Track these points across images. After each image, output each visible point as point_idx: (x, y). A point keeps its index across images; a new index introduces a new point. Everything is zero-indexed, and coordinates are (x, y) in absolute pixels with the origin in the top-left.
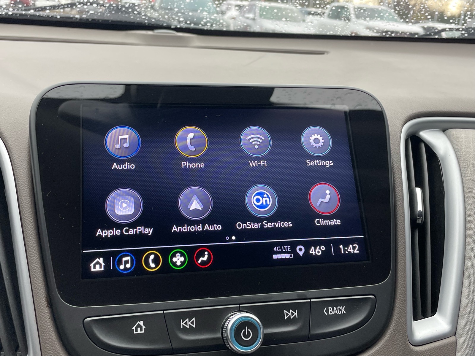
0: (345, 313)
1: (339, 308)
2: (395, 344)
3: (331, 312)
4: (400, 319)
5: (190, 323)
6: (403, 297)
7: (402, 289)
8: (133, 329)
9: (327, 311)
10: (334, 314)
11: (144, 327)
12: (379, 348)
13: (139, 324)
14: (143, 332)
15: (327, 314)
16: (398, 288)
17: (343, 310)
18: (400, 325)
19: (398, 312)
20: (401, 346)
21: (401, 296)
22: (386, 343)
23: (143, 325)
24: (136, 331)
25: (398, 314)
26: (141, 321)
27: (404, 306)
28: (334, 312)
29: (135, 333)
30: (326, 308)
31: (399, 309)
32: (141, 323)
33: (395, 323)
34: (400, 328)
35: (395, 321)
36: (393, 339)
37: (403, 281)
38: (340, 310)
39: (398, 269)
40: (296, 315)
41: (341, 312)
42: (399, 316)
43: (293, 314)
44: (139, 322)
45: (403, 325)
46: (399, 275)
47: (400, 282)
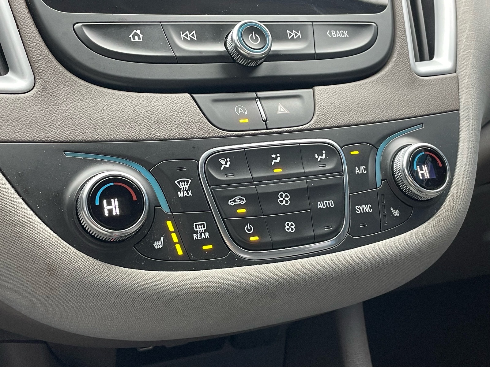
0: (348, 37)
1: (342, 32)
2: (401, 70)
3: (334, 35)
4: (402, 48)
5: (190, 35)
6: (403, 29)
7: (401, 21)
8: (130, 36)
9: (330, 33)
10: (337, 37)
11: (141, 36)
12: (385, 72)
13: (135, 32)
14: (141, 40)
15: (330, 36)
16: (397, 21)
17: (346, 34)
18: (402, 53)
19: (400, 42)
20: (406, 72)
21: (400, 28)
22: (391, 68)
23: (141, 33)
24: (134, 39)
25: (400, 43)
26: (137, 30)
27: (405, 37)
28: (337, 35)
29: (132, 40)
30: (329, 31)
31: (400, 39)
32: (138, 32)
33: (398, 52)
34: (403, 56)
35: (397, 50)
36: (398, 66)
37: (401, 14)
38: (343, 34)
39: (395, 4)
40: (299, 35)
41: (344, 36)
42: (401, 45)
43: (296, 35)
44: (135, 31)
45: (406, 54)
46: (396, 9)
47: (398, 15)
